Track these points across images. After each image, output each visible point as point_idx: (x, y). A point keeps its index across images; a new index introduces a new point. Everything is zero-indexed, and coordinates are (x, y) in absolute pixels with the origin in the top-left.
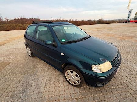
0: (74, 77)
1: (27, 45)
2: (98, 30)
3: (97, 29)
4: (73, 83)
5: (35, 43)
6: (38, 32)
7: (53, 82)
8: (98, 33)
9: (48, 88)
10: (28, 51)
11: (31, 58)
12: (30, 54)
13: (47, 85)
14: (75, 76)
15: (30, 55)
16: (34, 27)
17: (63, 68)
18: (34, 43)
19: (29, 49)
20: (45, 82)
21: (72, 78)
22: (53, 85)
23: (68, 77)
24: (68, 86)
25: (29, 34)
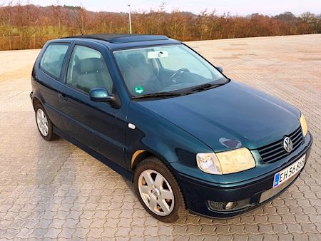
0: (159, 190)
1: (38, 103)
2: (303, 59)
3: (302, 55)
4: (156, 211)
5: (64, 95)
6: (74, 63)
7: (103, 207)
8: (300, 68)
9: (88, 221)
10: (39, 122)
11: (47, 144)
12: (45, 129)
13: (85, 212)
14: (161, 188)
15: (45, 134)
16: (64, 49)
17: (135, 167)
18: (59, 95)
19: (43, 113)
20: (83, 206)
21: (155, 193)
22: (103, 214)
23: (145, 192)
24: (144, 219)
25: (46, 68)
